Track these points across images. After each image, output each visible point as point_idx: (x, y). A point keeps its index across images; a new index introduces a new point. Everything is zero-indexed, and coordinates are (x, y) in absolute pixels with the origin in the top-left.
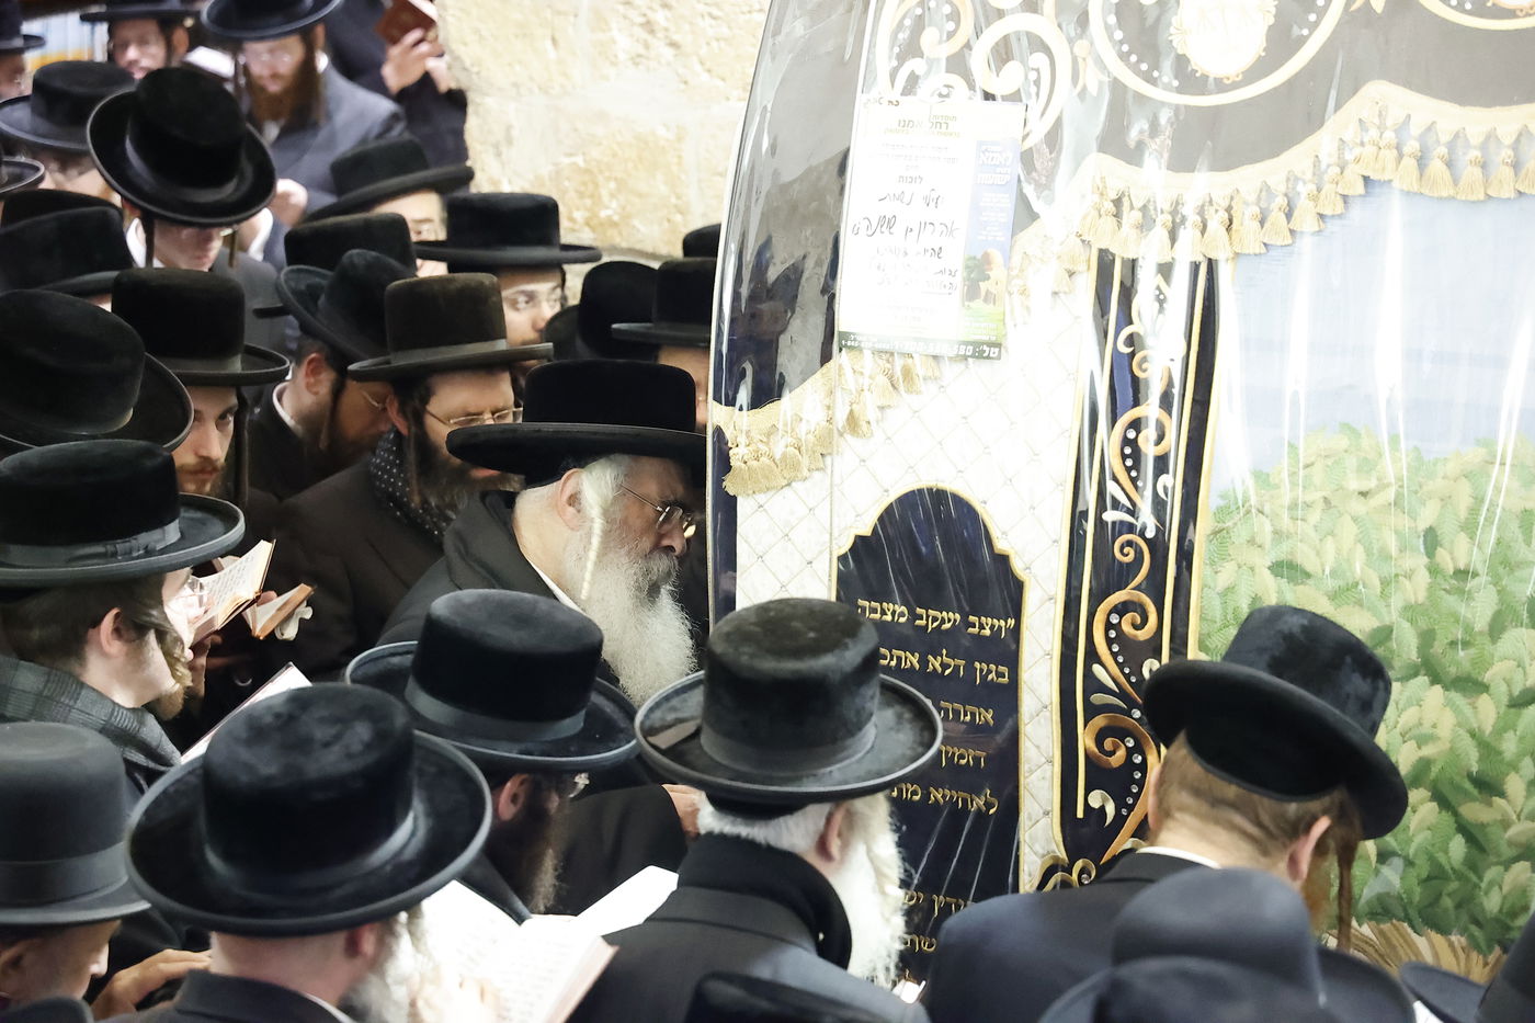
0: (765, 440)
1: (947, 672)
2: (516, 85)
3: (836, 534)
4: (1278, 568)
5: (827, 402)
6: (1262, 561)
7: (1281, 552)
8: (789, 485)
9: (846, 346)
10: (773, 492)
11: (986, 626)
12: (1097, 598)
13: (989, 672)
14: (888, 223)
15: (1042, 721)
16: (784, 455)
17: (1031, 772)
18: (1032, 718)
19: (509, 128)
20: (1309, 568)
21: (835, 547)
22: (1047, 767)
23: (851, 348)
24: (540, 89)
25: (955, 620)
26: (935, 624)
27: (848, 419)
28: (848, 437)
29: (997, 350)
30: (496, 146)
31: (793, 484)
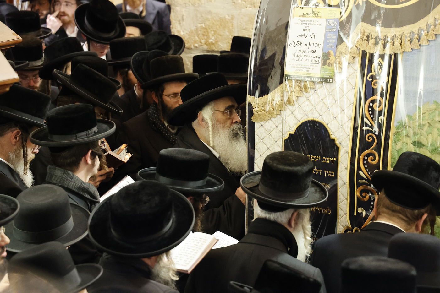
0: (263, 106)
1: (316, 173)
2: (185, 3)
3: (284, 133)
4: (414, 143)
5: (281, 95)
6: (410, 141)
7: (416, 139)
8: (270, 119)
9: (287, 79)
10: (266, 121)
11: (328, 160)
12: (360, 152)
13: (329, 173)
14: (300, 43)
15: (344, 187)
16: (269, 110)
17: (341, 202)
18: (341, 187)
19: (183, 16)
20: (424, 143)
21: (284, 137)
22: (346, 201)
23: (289, 79)
24: (192, 4)
25: (319, 158)
26: (313, 159)
27: (288, 100)
28: (288, 105)
29: (332, 80)
30: (179, 21)
31: (272, 119)
